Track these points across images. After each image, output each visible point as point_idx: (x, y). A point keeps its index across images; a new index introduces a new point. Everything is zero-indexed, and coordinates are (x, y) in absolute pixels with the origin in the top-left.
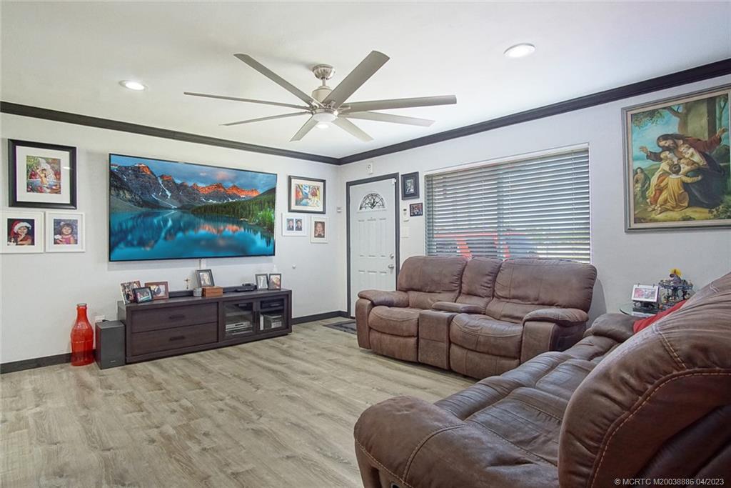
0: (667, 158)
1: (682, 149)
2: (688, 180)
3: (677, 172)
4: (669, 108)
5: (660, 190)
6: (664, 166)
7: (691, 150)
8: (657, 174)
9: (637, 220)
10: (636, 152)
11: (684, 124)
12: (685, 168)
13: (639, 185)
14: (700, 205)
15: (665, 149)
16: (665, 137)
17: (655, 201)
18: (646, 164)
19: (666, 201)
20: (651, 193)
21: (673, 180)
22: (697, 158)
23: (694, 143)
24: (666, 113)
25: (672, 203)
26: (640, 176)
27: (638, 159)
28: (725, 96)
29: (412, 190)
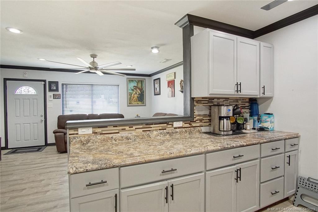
0: (135, 91)
1: (137, 89)
2: (138, 96)
3: (136, 94)
4: (135, 80)
5: (134, 97)
6: (134, 92)
7: (139, 90)
8: (133, 94)
9: (130, 104)
10: (129, 88)
11: (137, 84)
12: (138, 94)
13: (130, 96)
14: (140, 101)
15: (135, 89)
16: (134, 86)
17: (133, 100)
18: (131, 91)
19: (134, 100)
20: (132, 98)
21: (136, 96)
22: (139, 92)
23: (139, 89)
24: (135, 81)
25: (135, 100)
26: (130, 94)
27: (129, 90)
28: (144, 81)
29: (55, 88)
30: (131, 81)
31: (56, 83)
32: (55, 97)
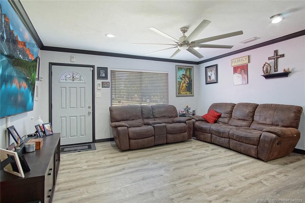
0: (183, 80)
1: (186, 78)
2: (187, 85)
3: (185, 83)
4: (184, 68)
5: (182, 87)
6: (183, 81)
7: (187, 79)
8: (182, 83)
9: (179, 94)
10: (178, 77)
11: (186, 73)
12: (186, 83)
13: (179, 85)
14: (188, 91)
15: (183, 77)
16: (183, 75)
17: (181, 90)
18: (180, 80)
19: (183, 90)
20: (181, 87)
21: (184, 85)
22: (188, 81)
23: (188, 77)
24: (183, 69)
25: (184, 90)
26: (179, 83)
27: (178, 79)
28: (192, 69)
29: (104, 75)
30: (180, 68)
31: (106, 69)
32: (104, 85)
